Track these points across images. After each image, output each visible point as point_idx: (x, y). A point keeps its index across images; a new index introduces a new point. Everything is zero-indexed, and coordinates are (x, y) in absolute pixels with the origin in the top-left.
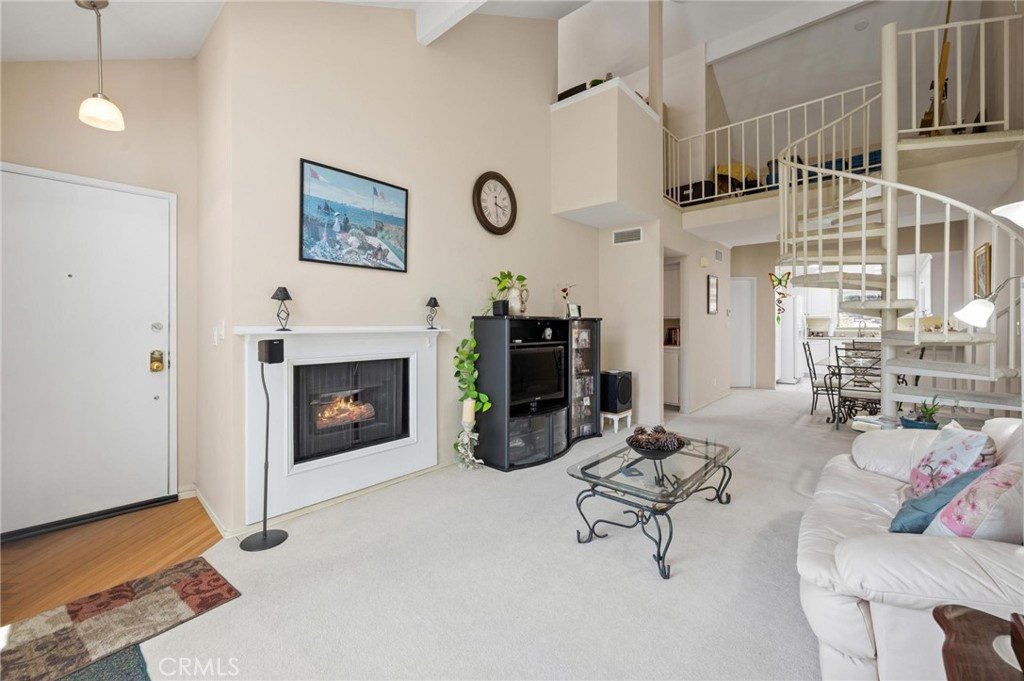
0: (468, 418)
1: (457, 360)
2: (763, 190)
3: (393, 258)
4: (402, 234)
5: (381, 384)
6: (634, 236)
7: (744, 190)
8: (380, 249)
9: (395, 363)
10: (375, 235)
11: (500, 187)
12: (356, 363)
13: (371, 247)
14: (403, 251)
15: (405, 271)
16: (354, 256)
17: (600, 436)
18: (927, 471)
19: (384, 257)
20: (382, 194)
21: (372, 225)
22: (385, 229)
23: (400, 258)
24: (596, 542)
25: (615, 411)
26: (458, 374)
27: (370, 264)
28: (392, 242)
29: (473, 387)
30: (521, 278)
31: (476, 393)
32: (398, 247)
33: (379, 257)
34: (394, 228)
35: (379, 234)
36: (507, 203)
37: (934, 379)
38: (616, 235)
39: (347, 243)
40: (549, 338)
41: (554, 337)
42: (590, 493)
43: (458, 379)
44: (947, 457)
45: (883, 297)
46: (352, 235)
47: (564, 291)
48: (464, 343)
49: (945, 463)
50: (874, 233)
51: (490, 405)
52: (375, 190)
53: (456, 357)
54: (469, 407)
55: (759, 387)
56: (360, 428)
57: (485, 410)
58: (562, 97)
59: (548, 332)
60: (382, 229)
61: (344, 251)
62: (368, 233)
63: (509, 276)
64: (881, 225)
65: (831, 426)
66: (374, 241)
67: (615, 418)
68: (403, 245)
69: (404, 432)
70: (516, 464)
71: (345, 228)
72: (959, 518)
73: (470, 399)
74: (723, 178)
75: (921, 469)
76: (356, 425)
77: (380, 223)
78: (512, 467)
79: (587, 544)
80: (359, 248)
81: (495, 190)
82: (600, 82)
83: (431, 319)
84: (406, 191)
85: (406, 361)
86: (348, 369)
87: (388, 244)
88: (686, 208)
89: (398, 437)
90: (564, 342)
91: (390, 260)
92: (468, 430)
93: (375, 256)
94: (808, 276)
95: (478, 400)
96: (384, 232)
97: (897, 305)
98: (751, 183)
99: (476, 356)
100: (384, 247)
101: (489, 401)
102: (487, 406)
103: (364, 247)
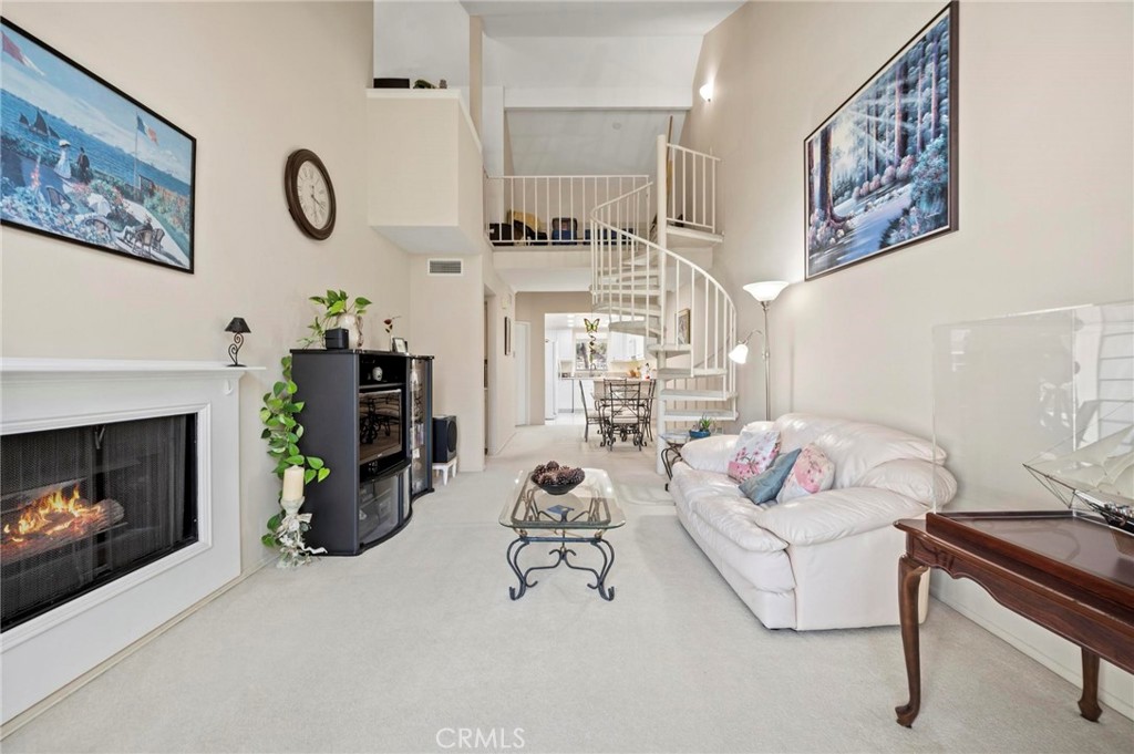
0: (293, 493)
1: (267, 415)
2: (576, 243)
3: (171, 247)
4: (185, 209)
5: (137, 462)
6: (454, 268)
7: (536, 240)
8: (148, 227)
9: (172, 421)
10: (141, 201)
11: (317, 174)
12: (101, 426)
13: (132, 221)
14: (188, 237)
15: (191, 271)
16: (100, 231)
17: (433, 490)
18: (745, 461)
19: (156, 242)
20: (152, 133)
21: (137, 184)
22: (159, 194)
23: (182, 248)
24: (528, 592)
25: (445, 461)
26: (266, 434)
27: (130, 250)
28: (170, 220)
29: (294, 449)
30: (362, 302)
31: (302, 458)
32: (180, 230)
33: (147, 240)
34: (173, 196)
35: (148, 201)
36: (324, 198)
37: (696, 402)
38: (432, 264)
39: (86, 204)
40: (379, 379)
41: (386, 377)
42: (521, 543)
43: (267, 441)
44: (757, 450)
45: (659, 342)
46: (97, 190)
47: (388, 322)
48: (278, 387)
49: (757, 453)
50: (653, 293)
51: (327, 471)
52: (139, 120)
53: (264, 409)
54: (295, 478)
55: (532, 424)
56: (108, 542)
57: (321, 479)
58: (380, 83)
59: (378, 372)
60: (152, 194)
61: (79, 218)
62: (126, 193)
63: (344, 297)
64: (657, 287)
65: (604, 449)
66: (139, 212)
67: (444, 468)
68: (188, 227)
69: (189, 533)
70: (366, 541)
71: (82, 174)
72: (812, 481)
73: (296, 467)
74: (518, 224)
75: (739, 461)
76: (101, 538)
77: (151, 183)
78: (363, 547)
79: (522, 598)
80: (110, 217)
81: (312, 177)
82: (429, 86)
83: (235, 350)
84: (194, 141)
85: (191, 419)
86: (83, 438)
87: (164, 222)
88: (499, 247)
89: (178, 546)
90: (400, 384)
91: (166, 249)
92: (292, 512)
93: (141, 237)
94: (623, 323)
95: (306, 466)
96: (155, 200)
97: (668, 348)
98: (542, 236)
99: (300, 406)
100: (156, 225)
101: (325, 466)
102: (324, 474)
103: (118, 217)
